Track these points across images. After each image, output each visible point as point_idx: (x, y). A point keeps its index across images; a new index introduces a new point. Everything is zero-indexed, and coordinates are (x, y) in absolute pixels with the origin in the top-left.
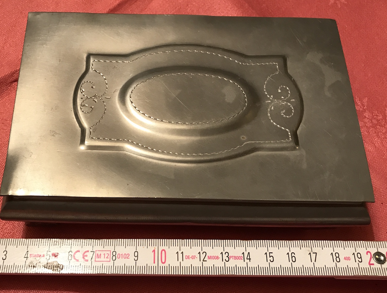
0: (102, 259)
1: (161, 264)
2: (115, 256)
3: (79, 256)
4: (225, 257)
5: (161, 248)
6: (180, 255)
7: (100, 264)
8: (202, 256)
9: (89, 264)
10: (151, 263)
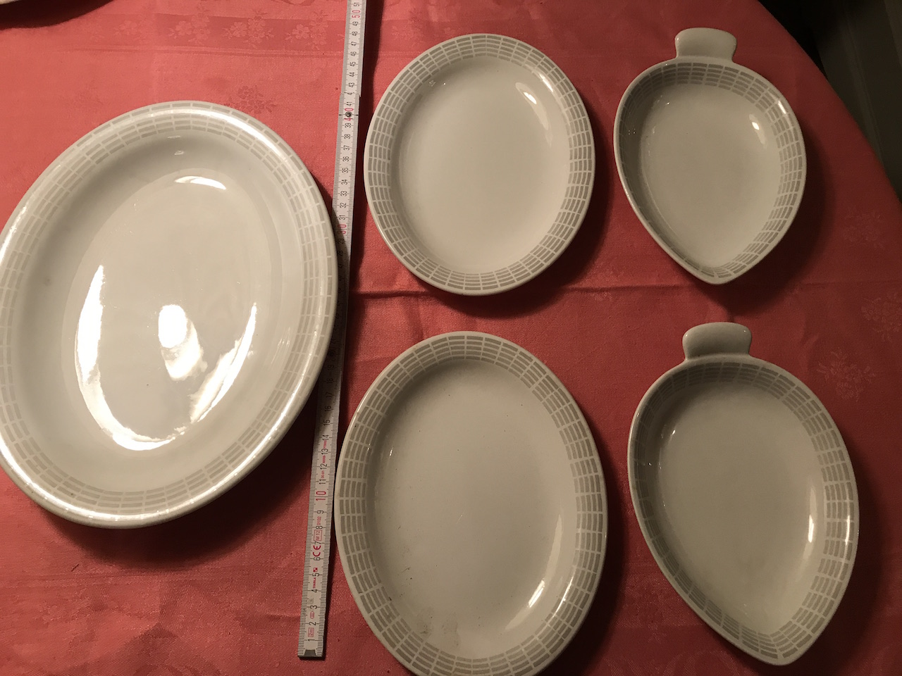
0: (319, 536)
1: (327, 495)
2: (319, 527)
3: (317, 553)
4: (325, 452)
5: (316, 495)
6: (322, 482)
7: (324, 537)
8: (323, 467)
9: (323, 546)
10: (326, 502)
